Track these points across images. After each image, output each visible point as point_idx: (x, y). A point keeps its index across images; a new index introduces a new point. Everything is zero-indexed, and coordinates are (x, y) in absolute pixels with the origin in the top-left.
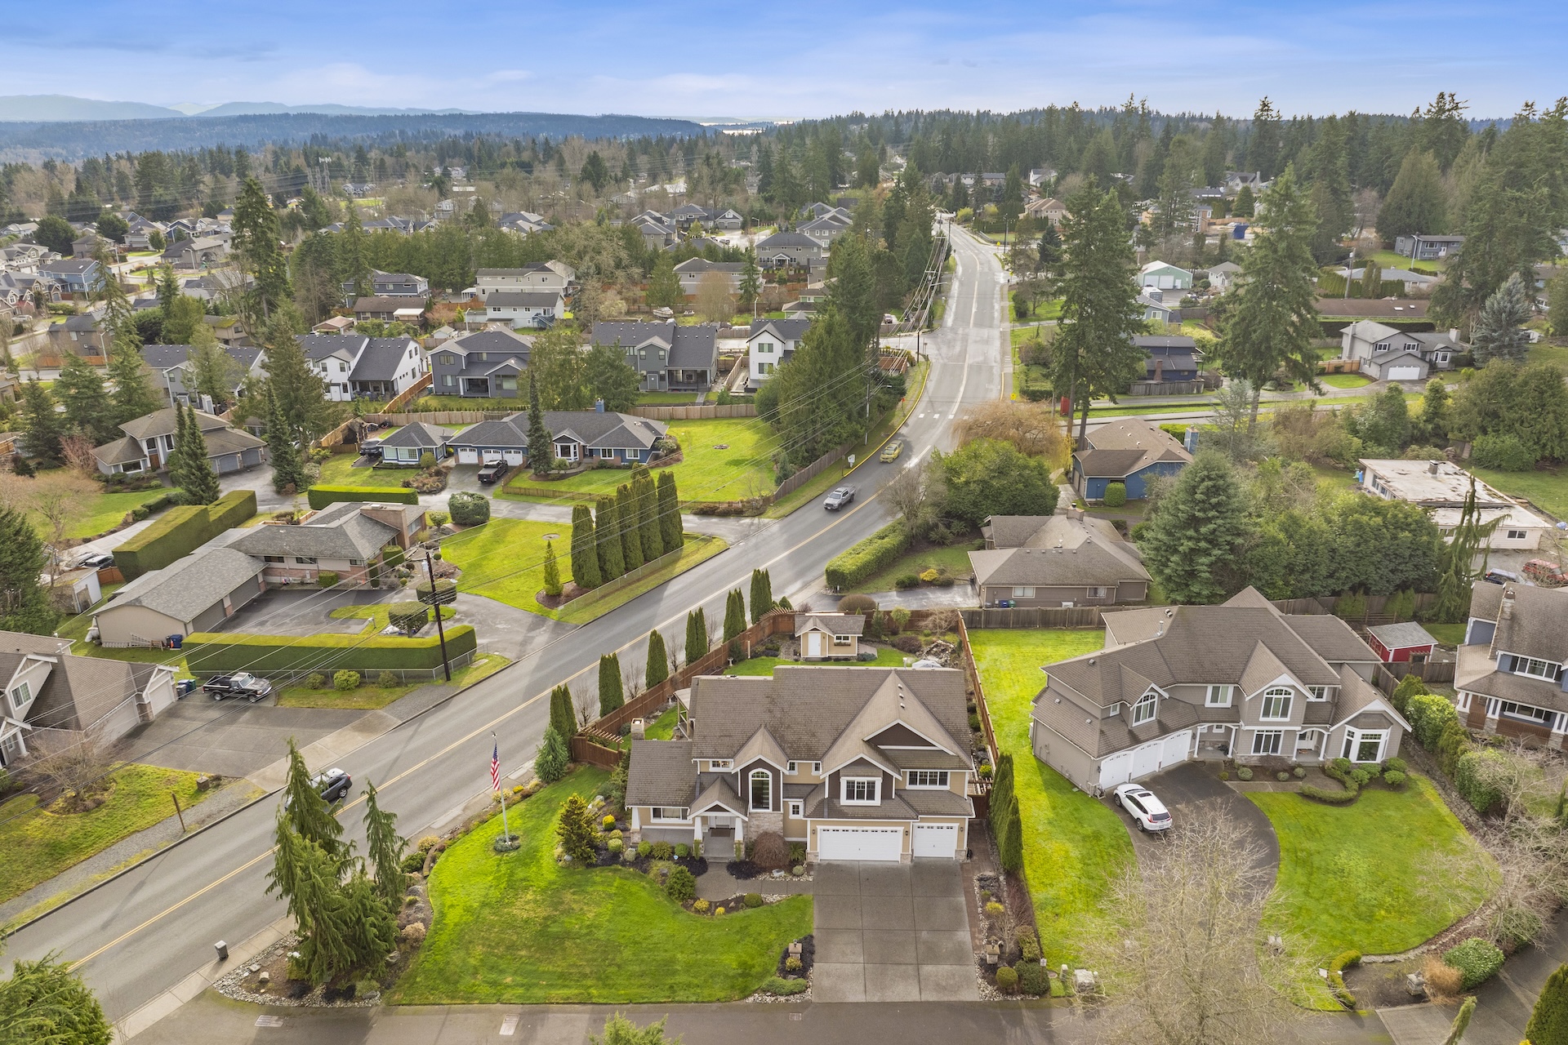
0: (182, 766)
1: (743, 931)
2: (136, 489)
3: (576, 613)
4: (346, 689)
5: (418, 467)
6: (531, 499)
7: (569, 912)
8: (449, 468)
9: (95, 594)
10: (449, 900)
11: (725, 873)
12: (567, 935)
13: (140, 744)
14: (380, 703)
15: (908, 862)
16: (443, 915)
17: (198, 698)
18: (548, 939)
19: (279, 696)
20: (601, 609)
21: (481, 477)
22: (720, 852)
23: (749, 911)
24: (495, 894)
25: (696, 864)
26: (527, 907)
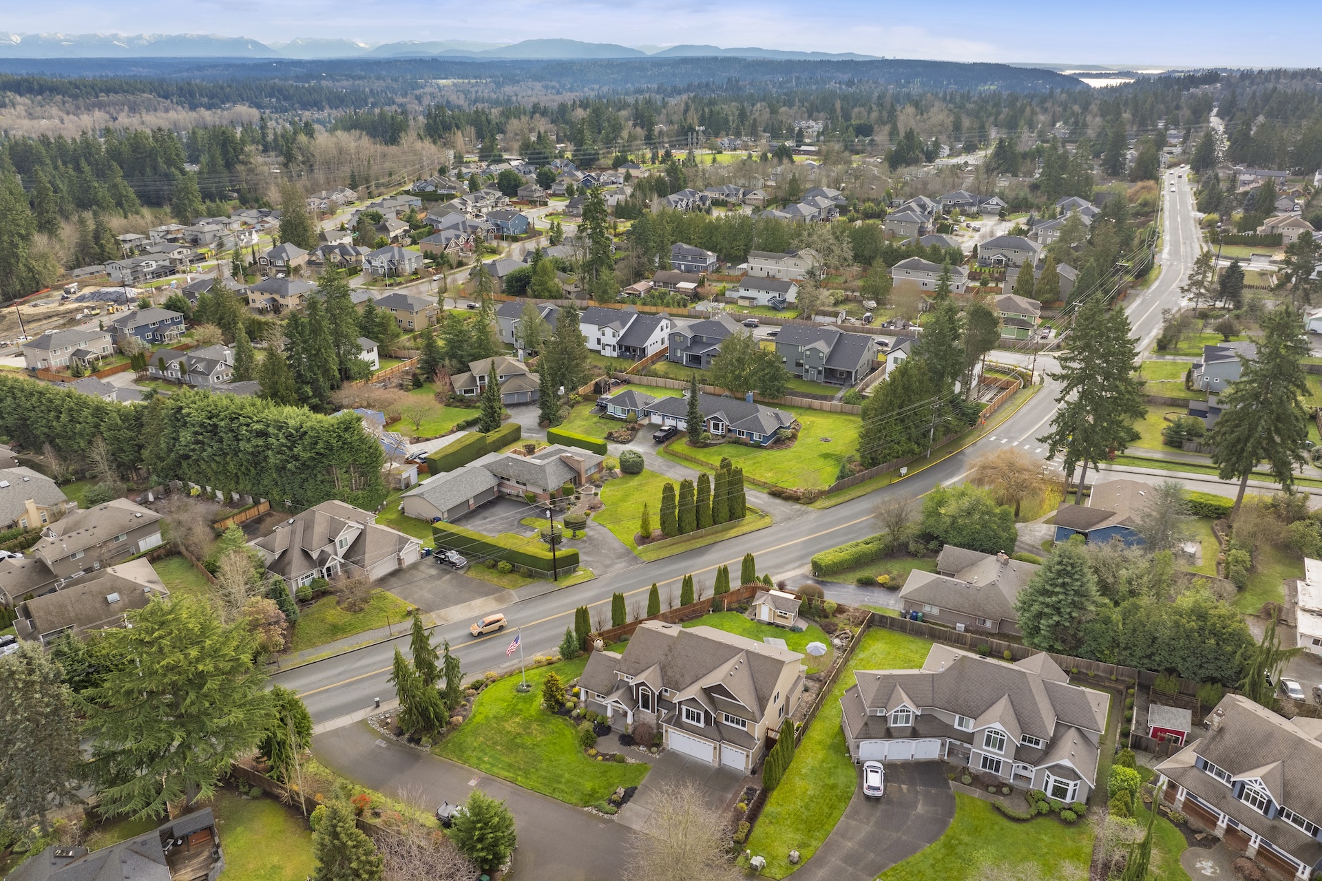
0: (405, 599)
1: (604, 773)
2: (468, 407)
3: (648, 552)
4: (503, 572)
5: (624, 421)
6: (677, 460)
7: (529, 734)
8: (642, 425)
9: (414, 480)
10: (481, 709)
11: (616, 738)
12: (523, 746)
13: (393, 580)
14: (514, 587)
15: (716, 765)
16: (474, 716)
17: (430, 559)
18: (513, 745)
19: (469, 568)
20: (664, 553)
21: (655, 437)
22: (618, 728)
23: (615, 764)
24: (502, 713)
25: (603, 729)
26: (511, 726)
